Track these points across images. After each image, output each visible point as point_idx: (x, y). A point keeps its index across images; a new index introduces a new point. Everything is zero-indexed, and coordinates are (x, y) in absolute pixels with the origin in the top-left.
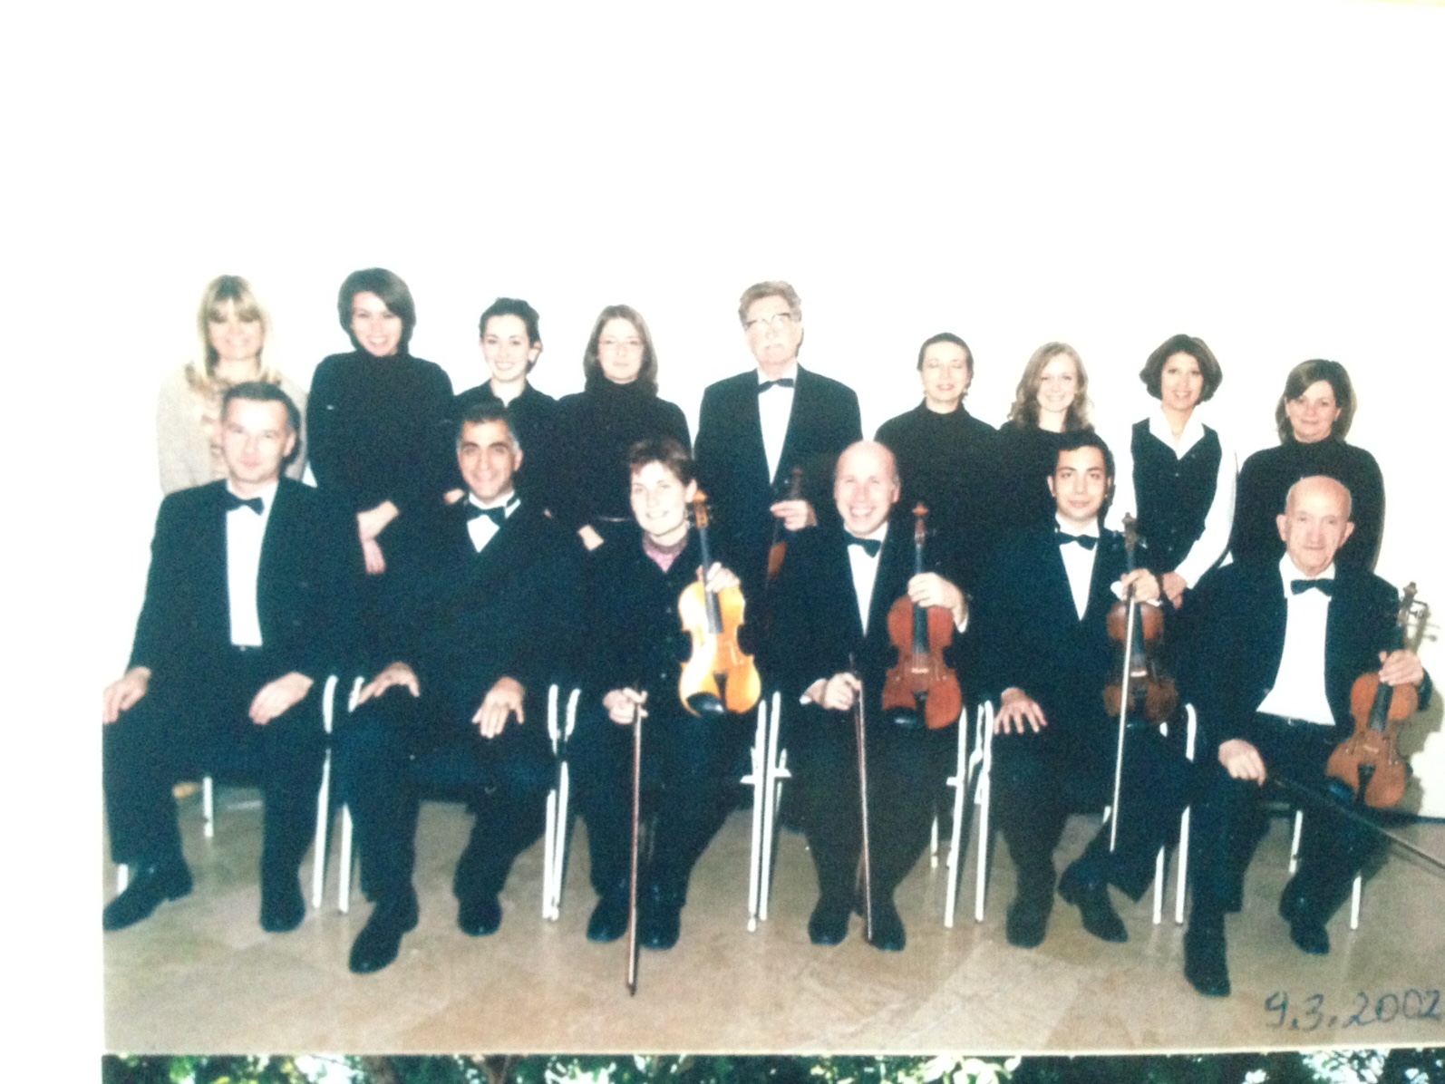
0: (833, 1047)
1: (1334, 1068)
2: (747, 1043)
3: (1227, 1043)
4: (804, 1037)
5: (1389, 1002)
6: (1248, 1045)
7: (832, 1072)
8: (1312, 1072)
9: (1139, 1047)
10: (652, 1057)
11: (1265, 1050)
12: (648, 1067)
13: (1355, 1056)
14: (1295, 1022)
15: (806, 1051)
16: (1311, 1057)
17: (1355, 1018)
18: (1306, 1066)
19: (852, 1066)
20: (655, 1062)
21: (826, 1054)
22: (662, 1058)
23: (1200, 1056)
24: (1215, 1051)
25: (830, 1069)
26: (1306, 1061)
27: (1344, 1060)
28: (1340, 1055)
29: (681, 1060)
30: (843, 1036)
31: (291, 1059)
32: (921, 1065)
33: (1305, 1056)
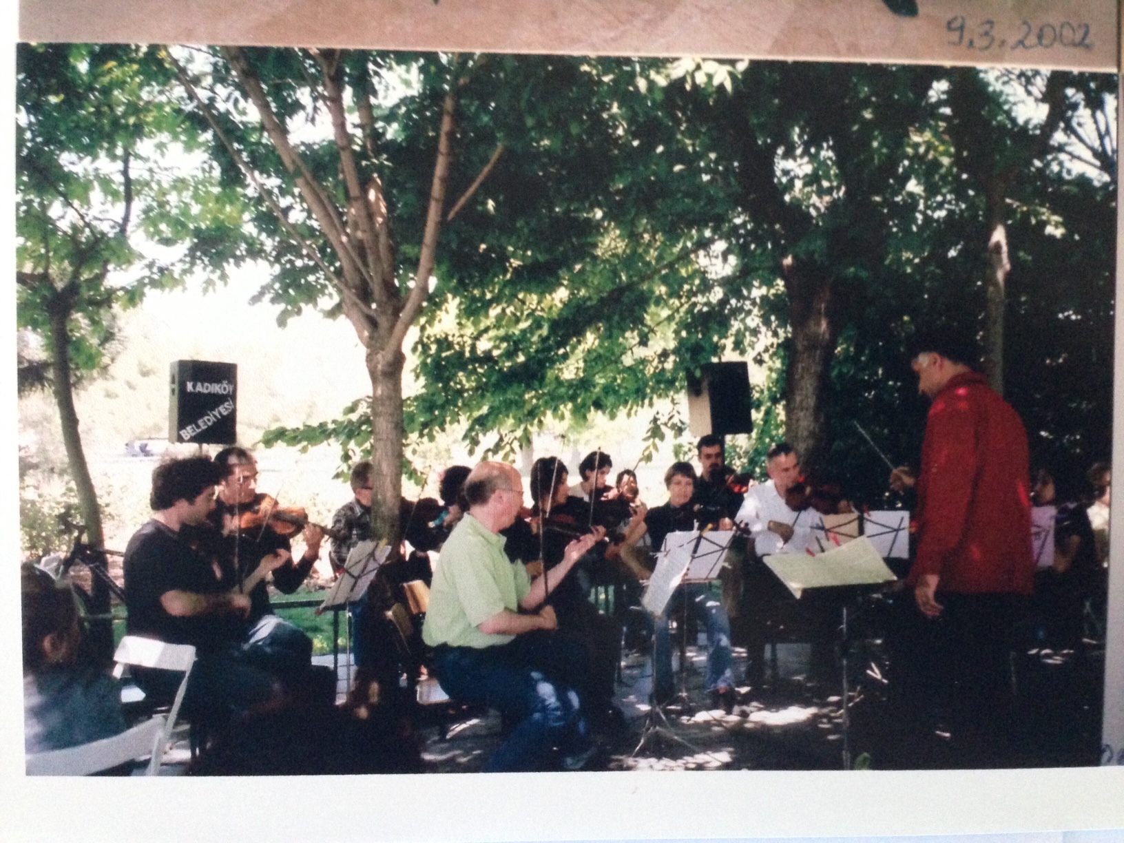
0: (598, 50)
1: (1005, 83)
2: (529, 45)
3: (916, 56)
4: (574, 41)
5: (1048, 31)
6: (933, 58)
7: (597, 70)
8: (988, 84)
9: (844, 55)
10: (453, 53)
11: (948, 64)
12: (450, 62)
13: (1022, 74)
14: (971, 43)
15: (576, 53)
16: (986, 72)
17: (1021, 42)
18: (982, 79)
19: (614, 65)
20: (455, 58)
21: (592, 54)
22: (461, 55)
23: (895, 65)
24: (907, 62)
25: (595, 67)
26: (982, 75)
27: (1013, 77)
28: (1010, 72)
29: (476, 57)
30: (606, 41)
31: (165, 47)
32: (669, 65)
33: (981, 71)
